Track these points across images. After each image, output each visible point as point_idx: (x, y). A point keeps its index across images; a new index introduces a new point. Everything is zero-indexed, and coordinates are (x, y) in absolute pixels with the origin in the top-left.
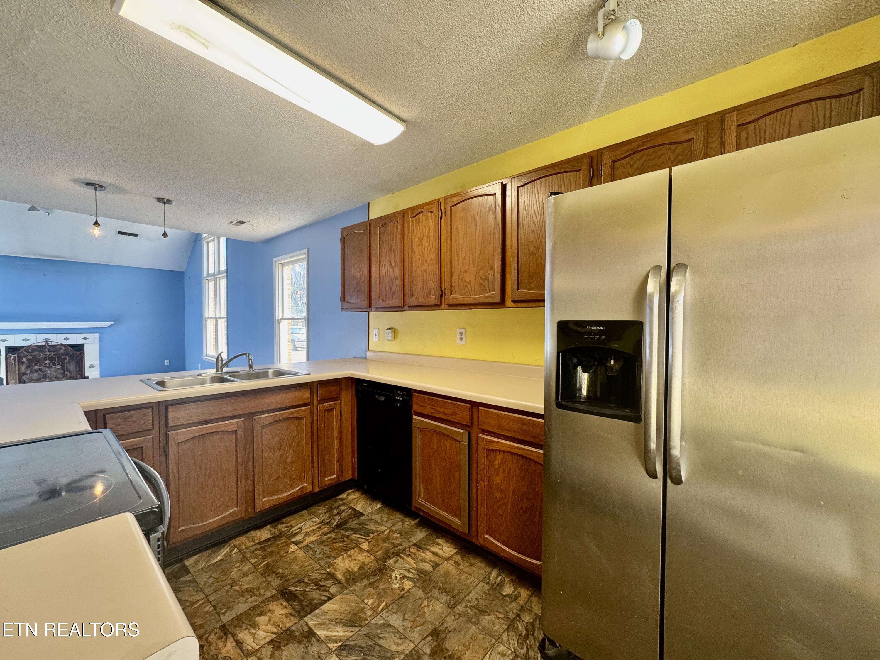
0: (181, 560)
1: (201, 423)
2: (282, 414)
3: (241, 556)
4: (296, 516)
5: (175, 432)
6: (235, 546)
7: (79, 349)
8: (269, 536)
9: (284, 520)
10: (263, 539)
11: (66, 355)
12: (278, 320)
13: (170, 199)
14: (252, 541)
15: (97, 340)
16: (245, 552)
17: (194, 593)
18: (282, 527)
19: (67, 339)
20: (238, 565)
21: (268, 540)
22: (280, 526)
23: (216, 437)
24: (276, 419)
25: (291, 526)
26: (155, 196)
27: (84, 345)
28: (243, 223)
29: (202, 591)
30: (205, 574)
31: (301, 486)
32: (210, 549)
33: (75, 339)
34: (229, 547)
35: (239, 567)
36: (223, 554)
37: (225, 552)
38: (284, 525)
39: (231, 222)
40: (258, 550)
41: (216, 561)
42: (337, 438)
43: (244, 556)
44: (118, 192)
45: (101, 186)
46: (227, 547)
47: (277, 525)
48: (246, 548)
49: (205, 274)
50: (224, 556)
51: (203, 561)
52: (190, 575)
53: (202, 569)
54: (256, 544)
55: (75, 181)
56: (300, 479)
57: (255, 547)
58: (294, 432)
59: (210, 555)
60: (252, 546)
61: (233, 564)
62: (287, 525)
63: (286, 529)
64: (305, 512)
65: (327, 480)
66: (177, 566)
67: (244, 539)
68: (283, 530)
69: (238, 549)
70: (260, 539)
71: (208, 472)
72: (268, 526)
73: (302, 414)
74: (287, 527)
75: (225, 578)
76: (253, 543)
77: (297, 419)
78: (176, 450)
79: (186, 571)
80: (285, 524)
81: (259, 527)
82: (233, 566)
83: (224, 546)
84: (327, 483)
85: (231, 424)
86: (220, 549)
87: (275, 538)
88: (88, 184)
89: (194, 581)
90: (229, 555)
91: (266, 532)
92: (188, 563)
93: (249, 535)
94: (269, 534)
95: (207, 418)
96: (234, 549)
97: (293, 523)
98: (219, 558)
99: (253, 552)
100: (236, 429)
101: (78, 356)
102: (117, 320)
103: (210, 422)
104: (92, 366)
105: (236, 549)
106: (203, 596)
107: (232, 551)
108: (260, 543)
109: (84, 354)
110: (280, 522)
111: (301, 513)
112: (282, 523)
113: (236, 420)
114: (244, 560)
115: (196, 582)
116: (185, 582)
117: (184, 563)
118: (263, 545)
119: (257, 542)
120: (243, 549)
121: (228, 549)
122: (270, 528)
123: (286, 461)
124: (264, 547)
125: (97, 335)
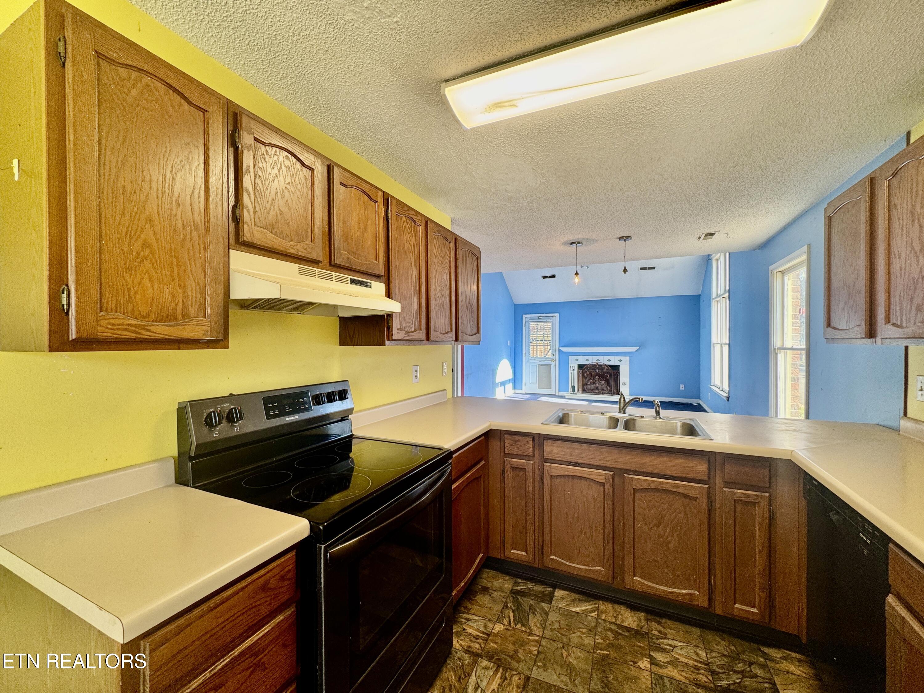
0: (554, 587)
1: (571, 464)
2: (662, 483)
3: (593, 624)
4: (681, 627)
5: (549, 464)
6: (598, 609)
7: (616, 368)
8: (634, 625)
9: (664, 620)
10: (626, 624)
11: (607, 373)
12: (775, 349)
13: (627, 235)
14: (615, 617)
15: (628, 362)
16: (600, 624)
17: (538, 625)
18: (655, 628)
19: (609, 360)
20: (584, 631)
21: (629, 629)
22: (654, 625)
23: (584, 482)
24: (653, 486)
25: (666, 634)
26: (616, 236)
27: (619, 366)
28: (713, 234)
29: (544, 628)
30: (557, 615)
31: (690, 591)
32: (579, 594)
33: (614, 361)
34: (593, 606)
35: (584, 633)
36: (584, 608)
37: (586, 608)
38: (659, 627)
39: (700, 238)
40: (612, 633)
41: (574, 610)
42: (760, 551)
43: (595, 627)
44: (592, 243)
45: (579, 243)
46: (591, 605)
47: (651, 621)
48: (604, 620)
49: (714, 295)
50: (583, 611)
51: (566, 601)
52: (549, 606)
53: (560, 608)
54: (615, 624)
55: (565, 244)
56: (689, 580)
57: (612, 626)
58: (680, 513)
59: (574, 600)
60: (611, 623)
61: (582, 626)
62: (662, 629)
63: (657, 633)
64: (697, 631)
65: (737, 608)
66: (549, 589)
67: (611, 608)
68: (654, 632)
69: (598, 614)
70: (623, 621)
71: (576, 515)
72: (643, 614)
73: (693, 493)
74: (660, 632)
75: (566, 634)
76: (613, 621)
77: (684, 497)
78: (549, 482)
79: (549, 598)
80: (662, 626)
81: (633, 607)
82: (581, 628)
83: (590, 601)
84: (736, 612)
85: (599, 475)
86: (585, 601)
87: (637, 633)
88: (572, 243)
89: (547, 614)
90: (586, 613)
91: (635, 619)
92: (559, 593)
93: (617, 607)
94: (636, 623)
95: (576, 461)
96: (595, 611)
97: (670, 632)
98: (578, 609)
99: (606, 630)
100: (603, 481)
101: (614, 375)
102: (641, 345)
103: (579, 465)
104: (624, 384)
105: (596, 613)
106: (541, 634)
107: (592, 612)
108: (620, 626)
109: (619, 373)
110: (658, 619)
111: (690, 628)
112: (659, 623)
113: (604, 472)
114: (592, 631)
115: (548, 616)
116: (543, 609)
117: (555, 591)
118: (620, 631)
119: (618, 622)
120: (601, 619)
121: (590, 607)
122: (642, 618)
123: (667, 546)
124: (621, 634)
125: (628, 358)
